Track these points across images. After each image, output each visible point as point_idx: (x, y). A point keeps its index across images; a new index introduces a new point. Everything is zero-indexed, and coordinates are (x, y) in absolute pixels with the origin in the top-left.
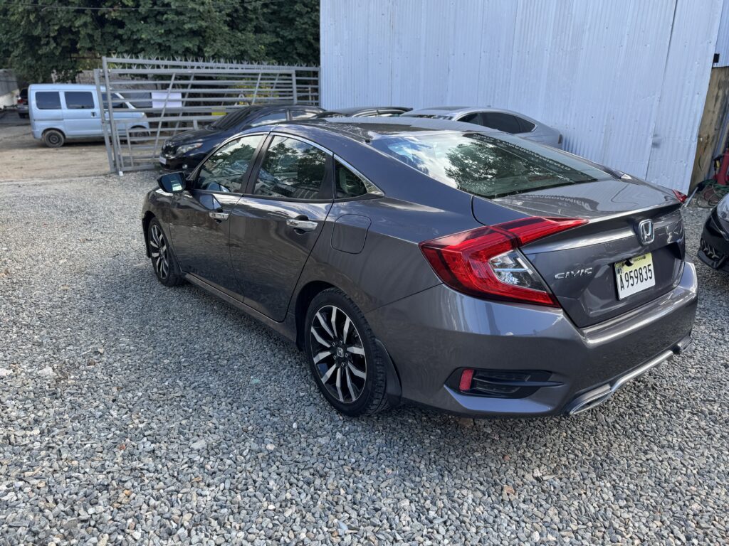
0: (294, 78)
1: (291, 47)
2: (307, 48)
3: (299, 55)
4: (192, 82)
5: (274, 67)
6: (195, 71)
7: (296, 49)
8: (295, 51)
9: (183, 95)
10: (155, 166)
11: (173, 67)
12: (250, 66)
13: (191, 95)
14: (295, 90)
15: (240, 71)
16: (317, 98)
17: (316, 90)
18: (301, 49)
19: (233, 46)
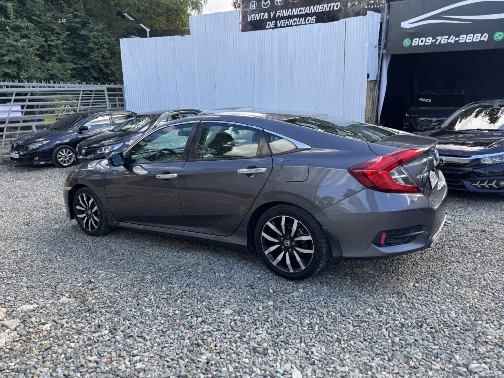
0: (106, 93)
1: (87, 72)
2: (99, 73)
3: (93, 77)
4: (28, 97)
5: (91, 85)
6: (31, 89)
7: (91, 74)
8: (90, 75)
9: (22, 107)
10: (4, 161)
11: (12, 87)
12: (73, 85)
13: (28, 107)
14: (107, 101)
15: (66, 89)
16: (123, 106)
17: (122, 100)
18: (95, 74)
19: (43, 72)
